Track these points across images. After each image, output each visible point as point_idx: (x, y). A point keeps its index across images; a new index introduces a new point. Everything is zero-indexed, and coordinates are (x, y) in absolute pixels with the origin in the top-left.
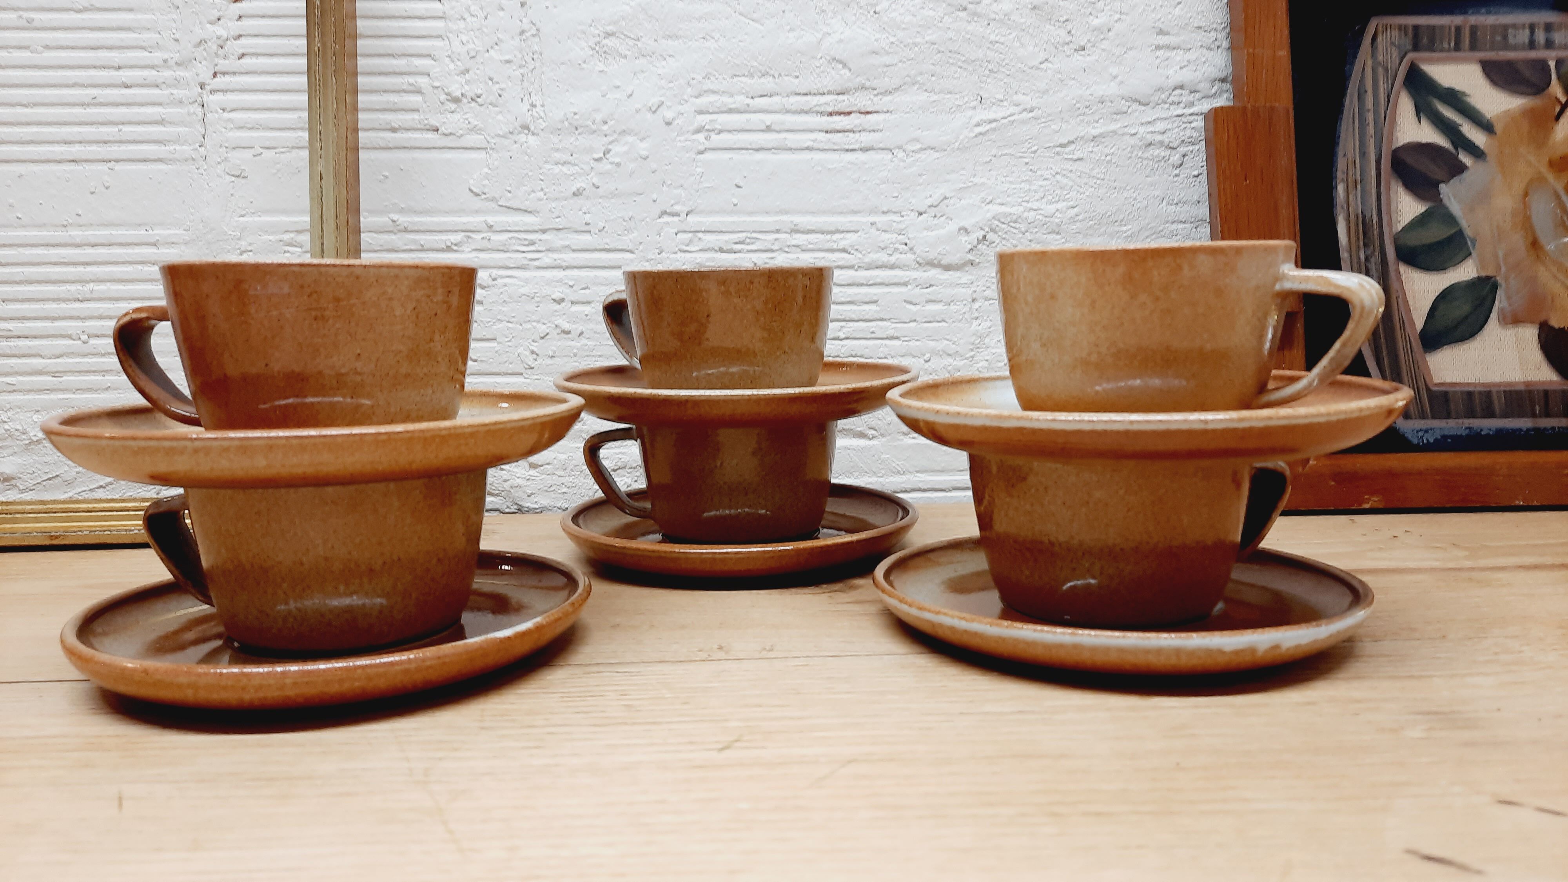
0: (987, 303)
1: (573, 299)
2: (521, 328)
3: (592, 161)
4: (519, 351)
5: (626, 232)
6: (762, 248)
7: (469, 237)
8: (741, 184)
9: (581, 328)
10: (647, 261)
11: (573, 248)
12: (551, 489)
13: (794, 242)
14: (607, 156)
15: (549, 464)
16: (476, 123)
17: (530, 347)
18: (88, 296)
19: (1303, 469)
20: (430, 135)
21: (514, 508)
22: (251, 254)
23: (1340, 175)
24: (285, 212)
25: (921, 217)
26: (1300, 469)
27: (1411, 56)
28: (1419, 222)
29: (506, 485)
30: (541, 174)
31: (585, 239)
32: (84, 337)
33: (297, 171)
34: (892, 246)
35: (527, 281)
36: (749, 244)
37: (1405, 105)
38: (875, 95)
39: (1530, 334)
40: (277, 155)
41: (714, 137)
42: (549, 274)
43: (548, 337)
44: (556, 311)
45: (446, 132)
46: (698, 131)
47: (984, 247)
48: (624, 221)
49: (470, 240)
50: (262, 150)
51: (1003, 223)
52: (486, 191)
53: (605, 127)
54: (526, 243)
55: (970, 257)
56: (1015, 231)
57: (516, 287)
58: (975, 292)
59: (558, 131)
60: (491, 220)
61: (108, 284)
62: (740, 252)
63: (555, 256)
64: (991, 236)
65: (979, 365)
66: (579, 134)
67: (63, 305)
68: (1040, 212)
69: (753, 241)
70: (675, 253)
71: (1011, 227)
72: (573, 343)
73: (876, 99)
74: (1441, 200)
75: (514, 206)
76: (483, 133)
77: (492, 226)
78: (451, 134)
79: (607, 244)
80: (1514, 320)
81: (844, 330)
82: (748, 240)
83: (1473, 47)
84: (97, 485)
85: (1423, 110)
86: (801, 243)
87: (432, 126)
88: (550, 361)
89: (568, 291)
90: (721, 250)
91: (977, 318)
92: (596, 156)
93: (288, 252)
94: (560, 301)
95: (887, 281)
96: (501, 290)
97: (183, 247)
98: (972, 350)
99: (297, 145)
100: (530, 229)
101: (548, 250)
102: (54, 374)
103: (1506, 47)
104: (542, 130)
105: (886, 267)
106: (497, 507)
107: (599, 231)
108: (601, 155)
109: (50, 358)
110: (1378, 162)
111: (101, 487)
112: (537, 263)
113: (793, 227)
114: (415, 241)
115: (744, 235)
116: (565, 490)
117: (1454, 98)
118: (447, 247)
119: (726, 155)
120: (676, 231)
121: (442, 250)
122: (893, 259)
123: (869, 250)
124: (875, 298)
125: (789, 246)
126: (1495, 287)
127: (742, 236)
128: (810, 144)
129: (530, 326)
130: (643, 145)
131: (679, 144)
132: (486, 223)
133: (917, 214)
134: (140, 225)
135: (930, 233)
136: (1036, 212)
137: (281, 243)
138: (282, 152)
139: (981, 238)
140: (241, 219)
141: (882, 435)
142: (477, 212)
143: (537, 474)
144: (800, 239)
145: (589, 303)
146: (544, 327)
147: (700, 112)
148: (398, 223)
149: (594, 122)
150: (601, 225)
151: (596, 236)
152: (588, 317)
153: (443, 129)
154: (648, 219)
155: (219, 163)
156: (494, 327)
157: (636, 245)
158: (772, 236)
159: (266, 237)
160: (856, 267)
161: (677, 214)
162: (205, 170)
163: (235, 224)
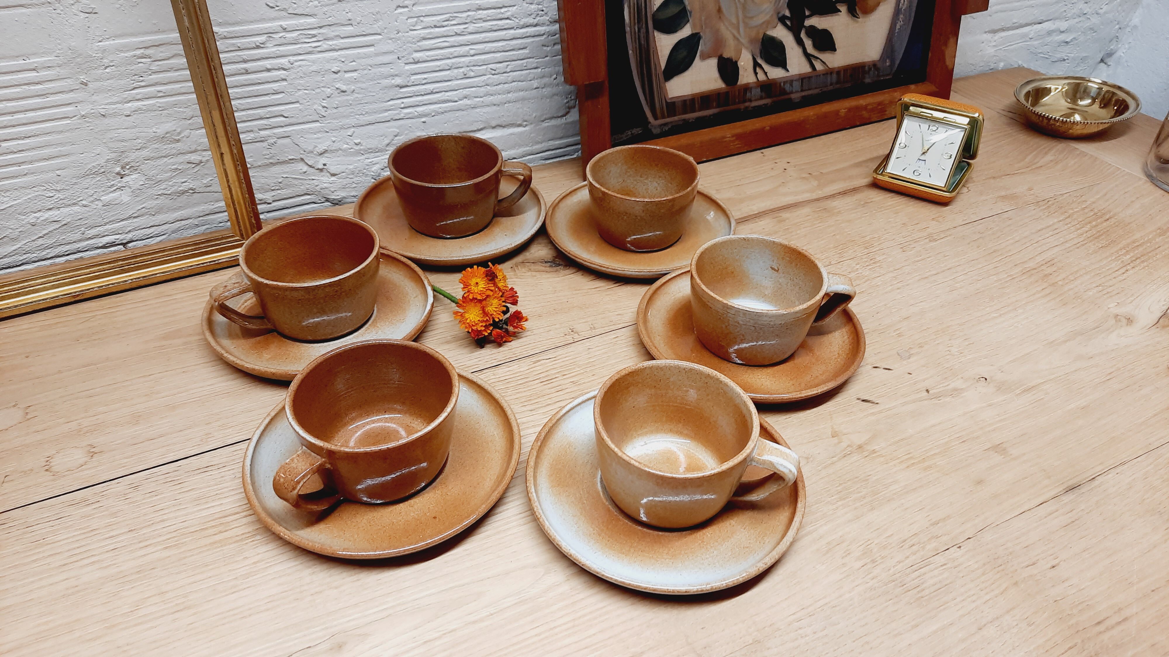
1: (346, 70)
2: (314, 92)
4: (315, 107)
5: (375, 22)
6: (460, 22)
7: (270, 37)
9: (353, 87)
10: (390, 39)
11: (342, 36)
12: (347, 186)
13: (479, 17)
15: (343, 172)
17: (322, 104)
24: (132, 35)
29: (318, 188)
31: (350, 30)
35: (314, 62)
36: (452, 20)
42: (327, 55)
43: (332, 96)
44: (336, 79)
48: (374, 15)
49: (271, 39)
52: (278, 4)
54: (310, 36)
57: (307, 67)
60: (284, 23)
62: (446, 26)
63: (330, 43)
69: (454, 18)
70: (407, 32)
72: (349, 98)
75: (299, 13)
77: (286, 28)
79: (364, 32)
81: (509, 67)
82: (451, 18)
86: (483, 17)
88: (335, 111)
89: (342, 65)
90: (436, 27)
94: (337, 72)
96: (298, 70)
97: (58, 69)
100: (312, 27)
101: (325, 39)
107: (358, 23)
112: (319, 49)
114: (233, 44)
115: (448, 15)
116: (355, 185)
118: (257, 46)
120: (407, 18)
121: (254, 48)
122: (535, 21)
124: (526, 45)
125: (476, 20)
129: (320, 91)
132: (281, 26)
134: (17, 57)
137: (135, 58)
140: (100, 44)
141: (531, 124)
142: (274, 19)
143: (336, 179)
144: (481, 13)
145: (356, 70)
146: (329, 90)
148: (219, 34)
150: (359, 19)
151: (356, 27)
152: (357, 80)
154: (388, 12)
155: (73, 4)
156: (297, 94)
157: (382, 30)
158: (465, 15)
159: (122, 54)
160: (515, 28)
161: (407, 7)
162: (62, 11)
163: (96, 48)
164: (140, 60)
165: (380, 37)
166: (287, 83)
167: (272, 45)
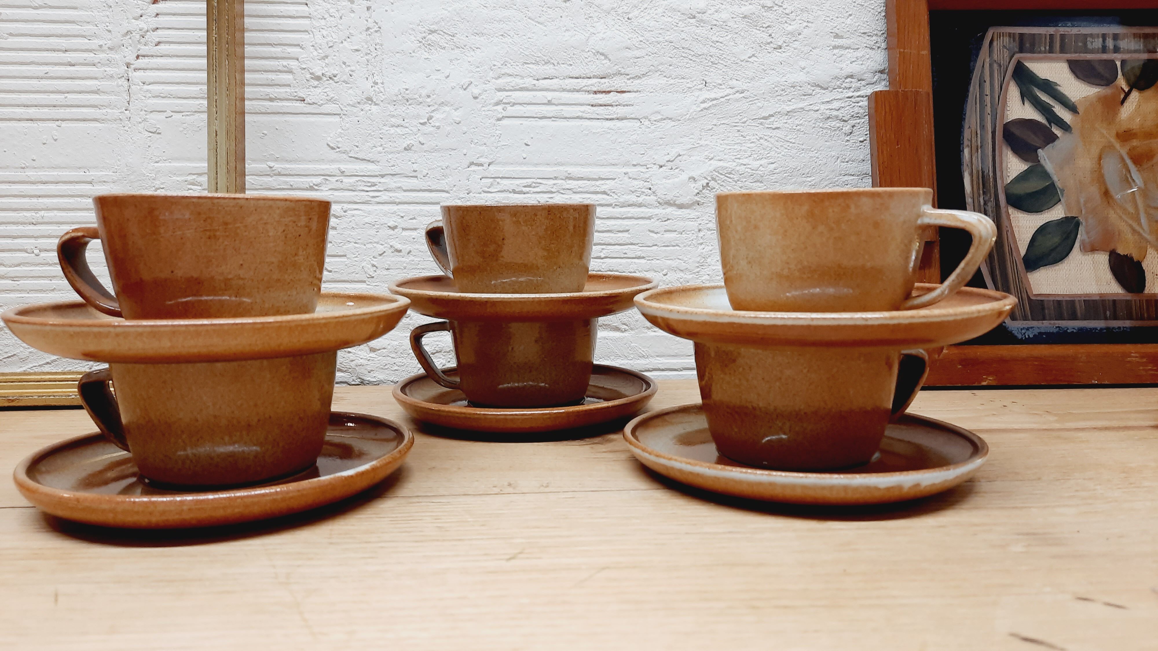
0: (709, 232)
1: (404, 227)
2: (365, 247)
3: (419, 125)
4: (363, 265)
5: (443, 177)
6: (545, 190)
7: (327, 180)
8: (529, 143)
9: (410, 248)
10: (459, 199)
11: (404, 188)
12: (386, 367)
13: (568, 187)
14: (430, 121)
15: (384, 348)
16: (333, 95)
17: (372, 262)
18: (40, 220)
19: (939, 356)
20: (298, 104)
21: (358, 381)
22: (163, 190)
23: (966, 142)
24: (189, 160)
25: (661, 169)
26: (936, 356)
27: (1017, 56)
28: (1023, 177)
29: (353, 364)
30: (380, 134)
31: (413, 183)
32: (36, 251)
33: (198, 129)
34: (640, 190)
35: (369, 213)
36: (534, 187)
37: (1013, 92)
38: (628, 79)
39: (1103, 259)
40: (184, 117)
41: (509, 108)
42: (386, 207)
43: (385, 254)
44: (391, 235)
45: (310, 102)
46: (497, 104)
47: (708, 192)
48: (442, 169)
49: (327, 182)
50: (172, 114)
51: (721, 174)
52: (339, 145)
53: (429, 100)
54: (370, 184)
55: (697, 198)
56: (730, 180)
57: (362, 217)
58: (700, 224)
59: (394, 103)
60: (343, 167)
61: (56, 212)
62: (528, 193)
63: (391, 194)
64: (712, 184)
65: (703, 278)
66: (409, 105)
67: (21, 227)
68: (749, 166)
69: (537, 185)
70: (480, 193)
71: (727, 177)
72: (403, 259)
73: (628, 82)
74: (1039, 161)
75: (360, 157)
76: (338, 103)
77: (344, 171)
78: (314, 103)
79: (429, 186)
80: (1091, 248)
81: (604, 251)
82: (534, 185)
83: (1063, 50)
84: (45, 362)
85: (1026, 95)
86: (573, 187)
87: (300, 97)
88: (386, 272)
89: (400, 220)
90: (514, 192)
91: (702, 244)
92: (422, 121)
93: (191, 189)
94: (394, 228)
95: (636, 216)
96: (350, 219)
97: (112, 185)
98: (698, 267)
99: (199, 110)
100: (372, 174)
101: (385, 190)
102: (13, 279)
103: (1087, 51)
104: (382, 101)
105: (635, 205)
106: (346, 380)
107: (424, 176)
108: (426, 120)
109: (10, 267)
110: (994, 133)
111: (48, 363)
112: (377, 200)
113: (567, 175)
114: (286, 182)
115: (531, 180)
116: (397, 368)
117: (1048, 87)
118: (310, 186)
119: (517, 122)
120: (481, 177)
121: (307, 189)
122: (640, 200)
123: (623, 193)
124: (627, 228)
125: (564, 189)
126: (1078, 224)
127: (529, 181)
128: (580, 114)
129: (371, 246)
130: (456, 113)
131: (483, 113)
132: (339, 169)
133: (658, 167)
134: (80, 168)
135: (668, 181)
136: (745, 167)
137: (186, 183)
138: (187, 115)
139: (705, 185)
140: (156, 164)
141: (632, 329)
142: (333, 161)
143: (375, 356)
144: (572, 184)
145: (415, 229)
146: (382, 247)
147: (500, 90)
148: (273, 169)
149: (420, 96)
150: (425, 172)
151: (422, 180)
152: (415, 240)
153: (308, 100)
154: (460, 168)
155: (140, 123)
156: (345, 247)
157: (451, 187)
158: (552, 182)
159: (175, 178)
160: (613, 205)
161: (482, 165)
162: (130, 128)
163: (151, 168)
164: (190, 187)
165: (447, 195)
166: (336, 233)
167: (327, 189)
